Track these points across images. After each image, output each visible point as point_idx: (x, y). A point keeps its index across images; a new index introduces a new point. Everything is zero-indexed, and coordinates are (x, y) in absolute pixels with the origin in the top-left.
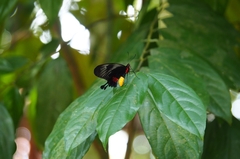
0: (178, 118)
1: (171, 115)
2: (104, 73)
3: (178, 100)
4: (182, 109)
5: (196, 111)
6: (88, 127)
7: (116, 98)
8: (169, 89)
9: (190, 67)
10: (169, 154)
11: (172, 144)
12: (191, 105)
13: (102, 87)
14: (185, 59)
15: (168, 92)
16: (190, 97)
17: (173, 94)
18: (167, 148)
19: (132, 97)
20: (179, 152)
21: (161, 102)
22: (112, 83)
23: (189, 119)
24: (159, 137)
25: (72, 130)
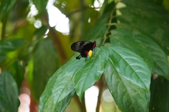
0: (131, 77)
1: (126, 75)
2: (78, 48)
3: (131, 65)
4: (133, 71)
5: (143, 72)
6: (69, 86)
7: (87, 65)
8: (124, 57)
9: (139, 42)
10: (126, 103)
11: (128, 96)
12: (140, 68)
13: (77, 58)
14: (136, 36)
15: (123, 60)
16: (139, 63)
17: (127, 61)
18: (125, 98)
19: (99, 64)
20: (133, 101)
21: (119, 67)
22: (84, 55)
23: (139, 78)
24: (119, 91)
25: (58, 89)
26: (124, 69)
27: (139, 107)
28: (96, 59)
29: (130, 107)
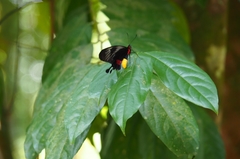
0: (189, 95)
1: (180, 92)
2: (108, 56)
3: (183, 76)
4: (189, 85)
5: (204, 85)
8: (171, 66)
10: (169, 132)
11: (170, 122)
12: (197, 80)
13: (107, 71)
14: (142, 37)
15: (170, 70)
16: (195, 72)
17: (176, 71)
18: (166, 126)
20: (178, 130)
21: (167, 81)
22: (116, 66)
23: (199, 94)
26: (176, 83)
27: (188, 137)
28: (134, 71)
29: (176, 138)
